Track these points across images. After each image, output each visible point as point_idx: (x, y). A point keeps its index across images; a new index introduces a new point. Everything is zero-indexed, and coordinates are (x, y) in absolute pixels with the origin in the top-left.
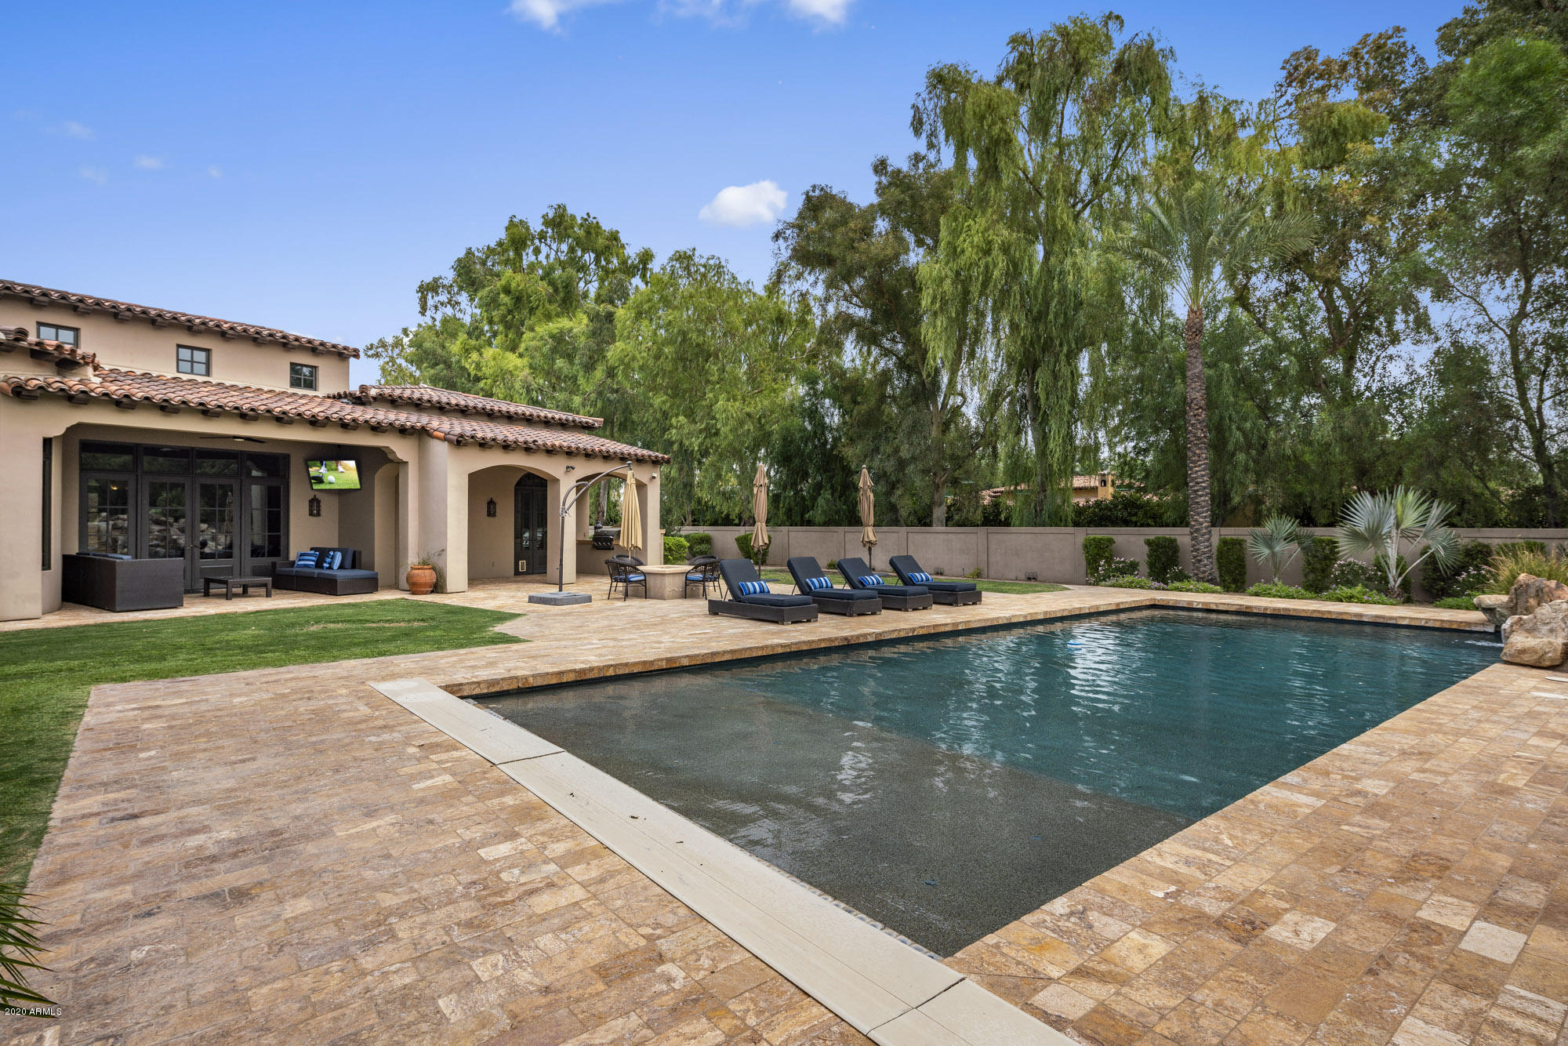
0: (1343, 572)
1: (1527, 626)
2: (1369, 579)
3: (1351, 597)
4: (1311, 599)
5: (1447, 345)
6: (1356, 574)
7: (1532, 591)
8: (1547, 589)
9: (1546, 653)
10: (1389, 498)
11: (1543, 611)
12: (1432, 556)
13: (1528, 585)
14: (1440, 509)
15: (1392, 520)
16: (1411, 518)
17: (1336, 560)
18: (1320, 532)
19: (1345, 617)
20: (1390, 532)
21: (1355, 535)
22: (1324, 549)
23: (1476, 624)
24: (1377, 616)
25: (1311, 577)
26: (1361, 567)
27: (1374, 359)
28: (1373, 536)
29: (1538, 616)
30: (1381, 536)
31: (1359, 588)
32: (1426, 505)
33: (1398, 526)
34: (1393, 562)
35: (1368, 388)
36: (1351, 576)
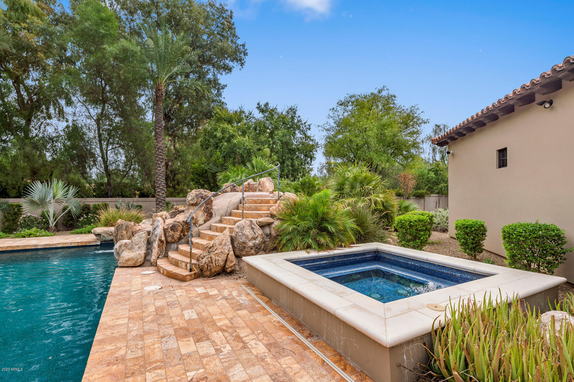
0: (25, 221)
1: (129, 247)
2: (39, 223)
3: (30, 235)
4: (6, 237)
5: (71, 124)
6: (32, 221)
7: (124, 227)
8: (130, 226)
9: (138, 259)
10: (50, 184)
11: (135, 238)
12: (70, 212)
13: (122, 225)
14: (73, 190)
15: (51, 195)
16: (60, 194)
17: (21, 214)
18: (12, 201)
19: (27, 248)
20: (50, 200)
21: (33, 203)
22: (14, 209)
23: (93, 242)
24: (46, 245)
25: (7, 224)
26: (35, 218)
27: (40, 123)
28: (42, 202)
29: (134, 241)
30: (46, 202)
31: (34, 229)
32: (67, 188)
33: (54, 197)
34: (51, 215)
35: (37, 135)
36: (29, 223)
